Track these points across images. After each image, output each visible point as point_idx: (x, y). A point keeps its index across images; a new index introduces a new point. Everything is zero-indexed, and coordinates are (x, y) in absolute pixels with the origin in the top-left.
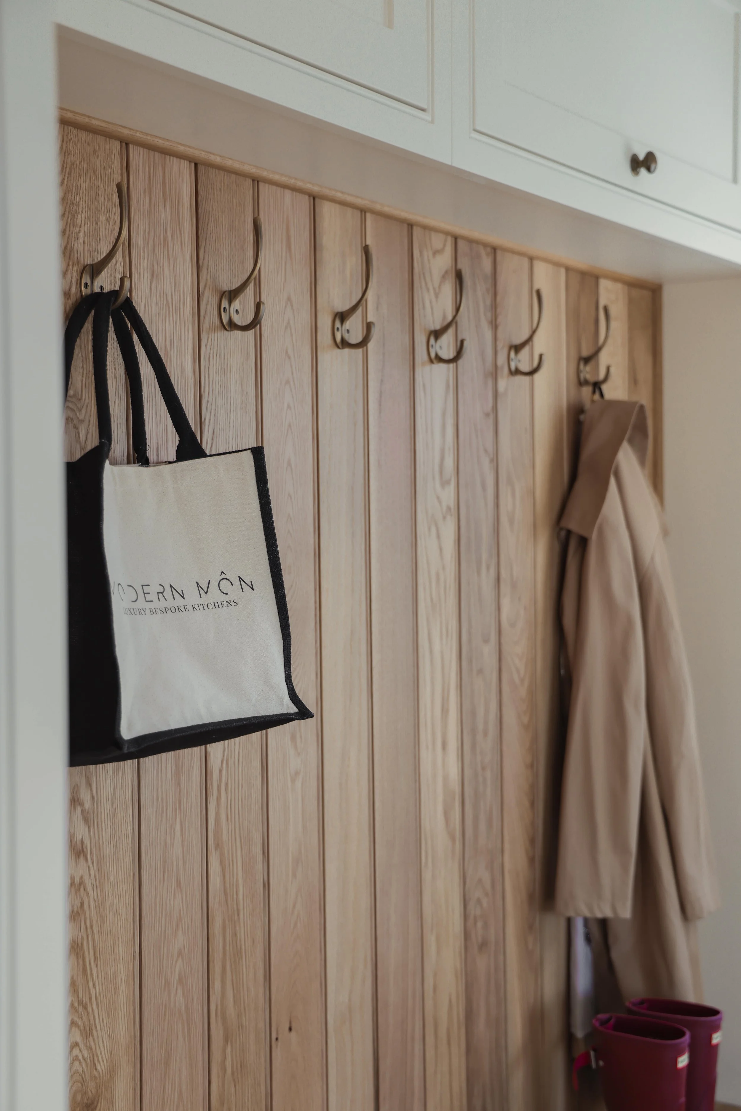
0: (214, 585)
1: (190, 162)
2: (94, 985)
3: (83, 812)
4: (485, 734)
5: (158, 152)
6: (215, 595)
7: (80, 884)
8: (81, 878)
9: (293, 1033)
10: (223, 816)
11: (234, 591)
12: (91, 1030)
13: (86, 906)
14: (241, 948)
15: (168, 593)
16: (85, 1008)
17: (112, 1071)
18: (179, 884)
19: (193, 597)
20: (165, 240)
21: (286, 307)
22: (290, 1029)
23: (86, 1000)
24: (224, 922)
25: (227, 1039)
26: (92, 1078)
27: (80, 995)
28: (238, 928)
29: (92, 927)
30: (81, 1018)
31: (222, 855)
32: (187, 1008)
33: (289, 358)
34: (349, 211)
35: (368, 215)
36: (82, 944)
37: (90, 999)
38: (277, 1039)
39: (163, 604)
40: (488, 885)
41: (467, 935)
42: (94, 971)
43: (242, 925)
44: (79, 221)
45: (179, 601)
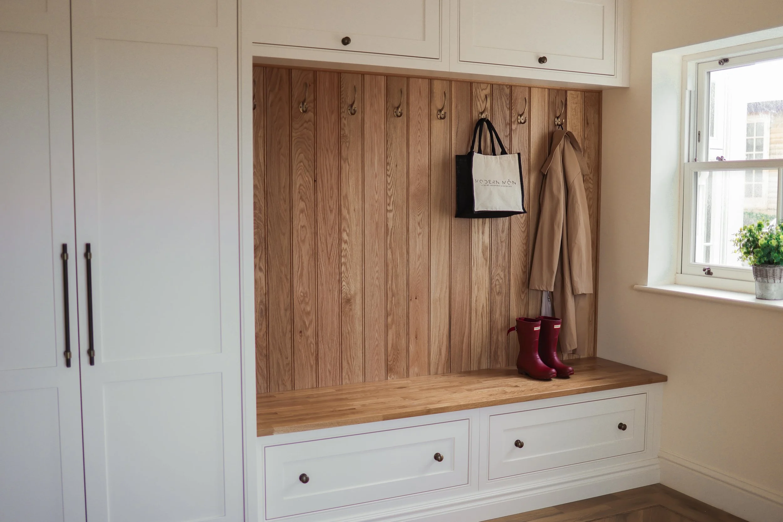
0: (507, 182)
1: (385, 76)
2: (350, 273)
3: (347, 233)
4: (503, 232)
5: (374, 75)
6: (506, 184)
7: (346, 250)
8: (346, 248)
9: (417, 300)
10: (392, 241)
11: (511, 184)
12: (349, 283)
13: (347, 255)
14: (398, 275)
15: (495, 182)
16: (347, 278)
17: (355, 294)
18: (377, 255)
19: (501, 184)
20: (376, 96)
21: (418, 110)
22: (416, 298)
23: (347, 276)
24: (392, 267)
25: (393, 295)
26: (349, 294)
27: (346, 274)
28: (397, 269)
29: (349, 260)
30: (346, 280)
31: (392, 250)
32: (379, 285)
33: (420, 123)
34: (445, 82)
35: (453, 82)
36: (346, 263)
37: (349, 276)
38: (411, 300)
39: (494, 184)
40: (502, 276)
41: (491, 289)
42: (350, 270)
43: (399, 268)
44: (348, 95)
45: (498, 184)
